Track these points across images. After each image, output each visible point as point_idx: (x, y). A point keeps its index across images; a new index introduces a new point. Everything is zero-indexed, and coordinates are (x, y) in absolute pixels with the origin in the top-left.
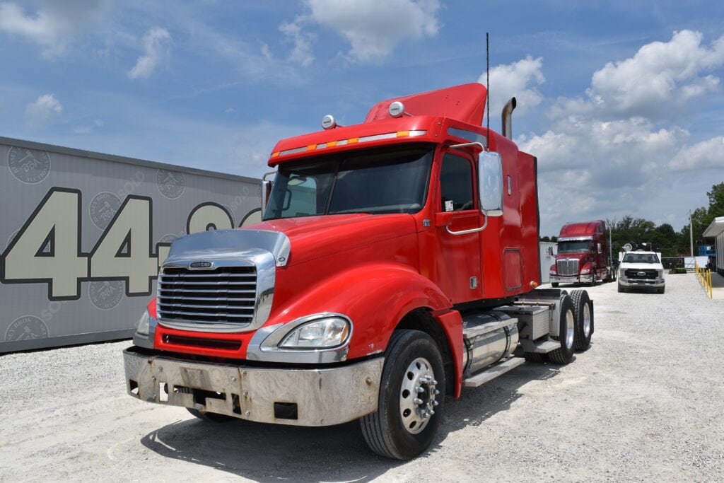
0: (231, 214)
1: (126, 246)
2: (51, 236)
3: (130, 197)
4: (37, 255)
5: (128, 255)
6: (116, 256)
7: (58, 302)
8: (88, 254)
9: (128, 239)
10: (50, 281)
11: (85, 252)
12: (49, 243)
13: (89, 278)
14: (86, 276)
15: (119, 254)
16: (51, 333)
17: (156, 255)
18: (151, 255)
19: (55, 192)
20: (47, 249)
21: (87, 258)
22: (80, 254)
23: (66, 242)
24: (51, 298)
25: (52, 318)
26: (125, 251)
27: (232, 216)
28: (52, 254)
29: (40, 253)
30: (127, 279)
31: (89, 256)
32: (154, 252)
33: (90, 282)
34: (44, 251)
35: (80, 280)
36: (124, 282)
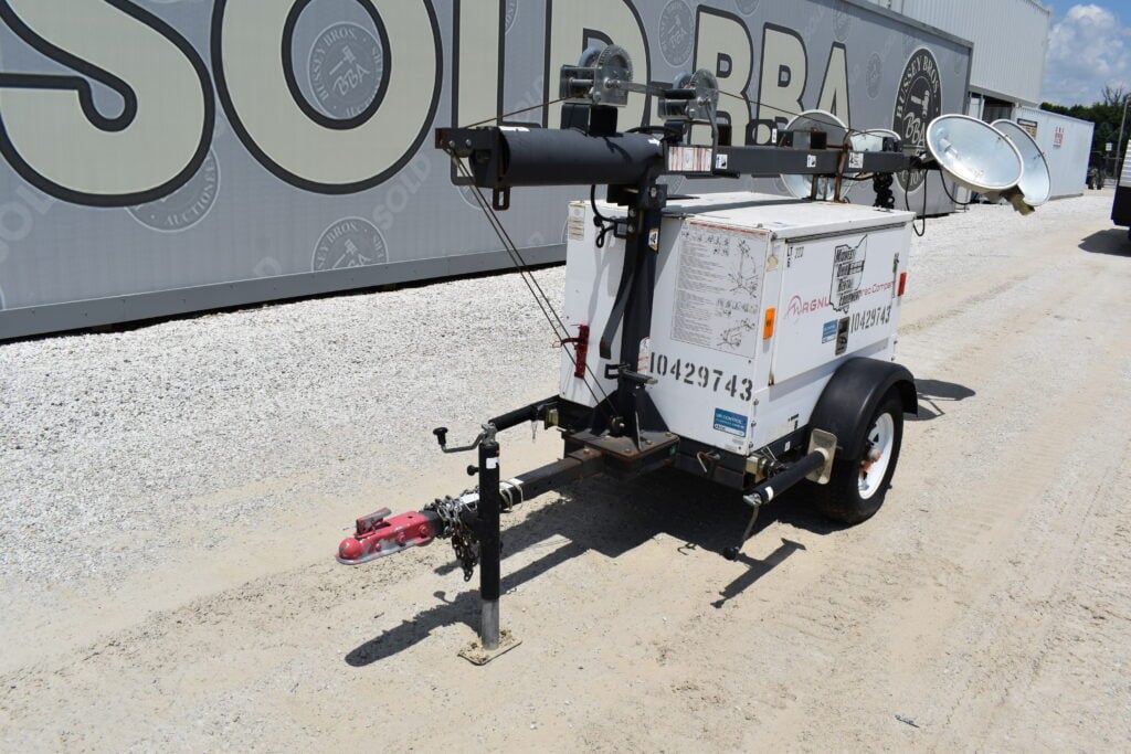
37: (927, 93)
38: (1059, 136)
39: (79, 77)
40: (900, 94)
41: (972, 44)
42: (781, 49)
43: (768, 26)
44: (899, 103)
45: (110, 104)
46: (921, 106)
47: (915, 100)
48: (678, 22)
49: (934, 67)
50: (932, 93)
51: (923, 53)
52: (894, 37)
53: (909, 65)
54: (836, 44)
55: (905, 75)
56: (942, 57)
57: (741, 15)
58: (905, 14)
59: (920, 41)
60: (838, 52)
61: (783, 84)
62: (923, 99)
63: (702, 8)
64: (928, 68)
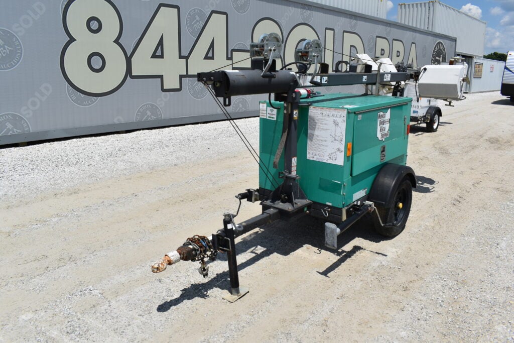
0: (281, 27)
1: (211, 50)
2: (161, 43)
3: (213, 12)
4: (152, 57)
5: (213, 58)
6: (204, 59)
7: (167, 93)
8: (186, 56)
9: (212, 46)
10: (161, 77)
11: (184, 55)
12: (160, 48)
13: (187, 76)
14: (185, 74)
15: (206, 57)
16: (164, 115)
17: (231, 59)
18: (228, 59)
19: (162, 7)
20: (159, 53)
21: (185, 60)
22: (181, 57)
23: (171, 48)
24: (164, 90)
25: (166, 106)
26: (210, 55)
27: (282, 30)
28: (162, 56)
29: (154, 56)
31: (187, 58)
32: (230, 56)
33: (188, 78)
34: (157, 54)
35: (181, 77)
37: (441, 56)
38: (492, 68)
40: (433, 57)
41: (456, 38)
42: (398, 46)
43: (394, 40)
44: (432, 60)
46: (440, 60)
47: (437, 58)
48: (371, 41)
49: (443, 47)
50: (443, 56)
51: (440, 43)
52: (430, 38)
53: (435, 47)
54: (413, 43)
55: (434, 50)
56: (446, 43)
57: (387, 37)
58: (433, 31)
59: (438, 39)
60: (413, 45)
61: (398, 56)
62: (440, 58)
63: (377, 37)
64: (442, 48)
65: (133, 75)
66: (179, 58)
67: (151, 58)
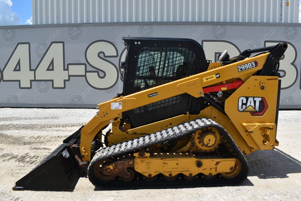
1: (51, 65)
2: (19, 63)
3: (53, 42)
5: (53, 70)
6: (46, 70)
7: (23, 90)
8: (34, 70)
9: (52, 62)
10: (19, 81)
12: (18, 66)
13: (35, 80)
14: (34, 79)
15: (48, 69)
16: (21, 101)
17: (68, 70)
18: (64, 70)
19: (19, 45)
20: (17, 68)
21: (33, 71)
22: (31, 70)
23: (25, 65)
24: (21, 88)
25: (21, 96)
26: (51, 68)
28: (19, 70)
29: (15, 70)
30: (52, 81)
31: (35, 70)
32: (66, 68)
33: (35, 82)
34: (16, 69)
35: (31, 81)
36: (51, 82)
39: (97, 71)
45: (102, 74)
63: (266, 42)
65: (4, 79)
66: (30, 71)
67: (14, 71)
